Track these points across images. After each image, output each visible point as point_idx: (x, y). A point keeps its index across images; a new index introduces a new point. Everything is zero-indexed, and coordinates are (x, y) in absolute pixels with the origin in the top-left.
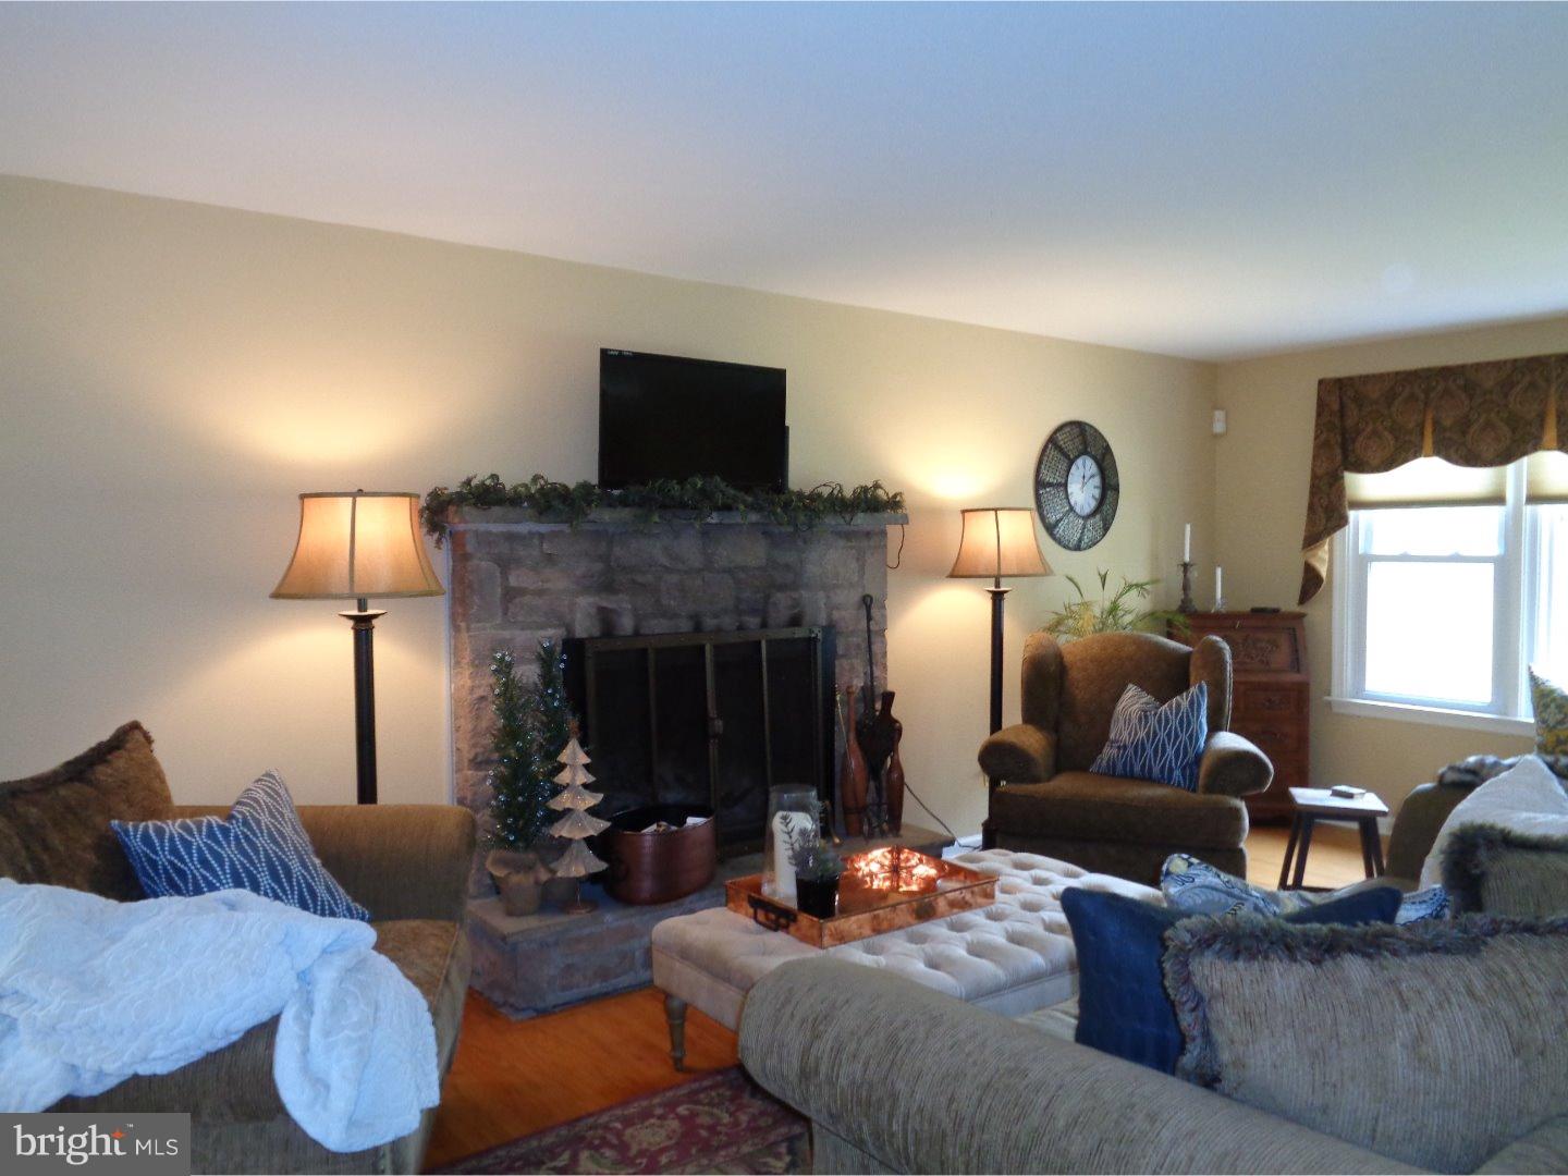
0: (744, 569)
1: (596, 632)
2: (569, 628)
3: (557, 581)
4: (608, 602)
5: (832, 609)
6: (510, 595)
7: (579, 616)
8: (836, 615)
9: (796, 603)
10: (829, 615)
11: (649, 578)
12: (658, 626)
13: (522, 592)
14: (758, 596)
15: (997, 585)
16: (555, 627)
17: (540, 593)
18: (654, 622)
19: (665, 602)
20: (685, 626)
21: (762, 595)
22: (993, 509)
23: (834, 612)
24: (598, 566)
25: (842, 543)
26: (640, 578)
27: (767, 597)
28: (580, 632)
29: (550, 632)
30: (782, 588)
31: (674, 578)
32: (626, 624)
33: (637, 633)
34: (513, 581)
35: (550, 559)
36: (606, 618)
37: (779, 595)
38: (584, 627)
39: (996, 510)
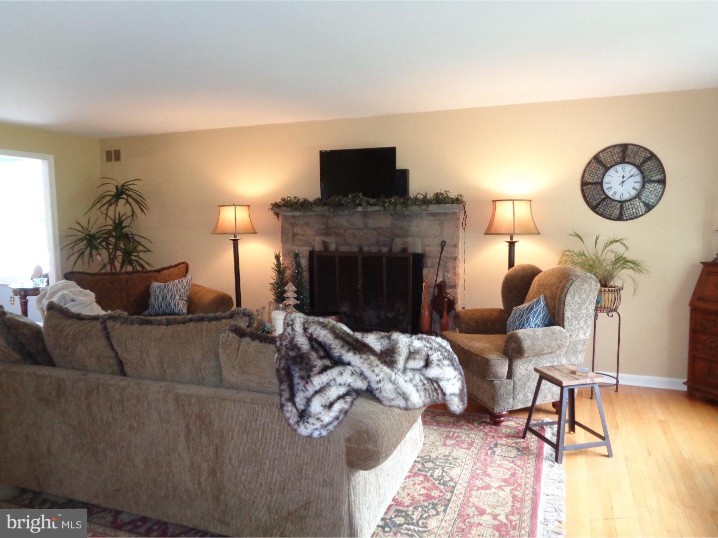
0: (382, 228)
1: (322, 249)
2: (313, 247)
3: (309, 232)
4: (327, 239)
5: (426, 246)
6: (294, 235)
7: (316, 244)
8: (427, 249)
9: (406, 243)
10: (423, 249)
11: (342, 231)
12: (344, 249)
13: (298, 234)
14: (387, 239)
15: (512, 238)
16: (307, 246)
17: (303, 235)
18: (343, 247)
19: (347, 240)
20: (355, 249)
21: (389, 239)
22: (511, 200)
23: (426, 248)
24: (323, 227)
25: (430, 218)
26: (337, 231)
27: (392, 240)
28: (317, 249)
29: (306, 248)
30: (398, 236)
31: (350, 232)
32: (333, 247)
33: (337, 250)
34: (295, 231)
35: (307, 224)
36: (325, 245)
37: (398, 240)
38: (318, 247)
39: (513, 200)
